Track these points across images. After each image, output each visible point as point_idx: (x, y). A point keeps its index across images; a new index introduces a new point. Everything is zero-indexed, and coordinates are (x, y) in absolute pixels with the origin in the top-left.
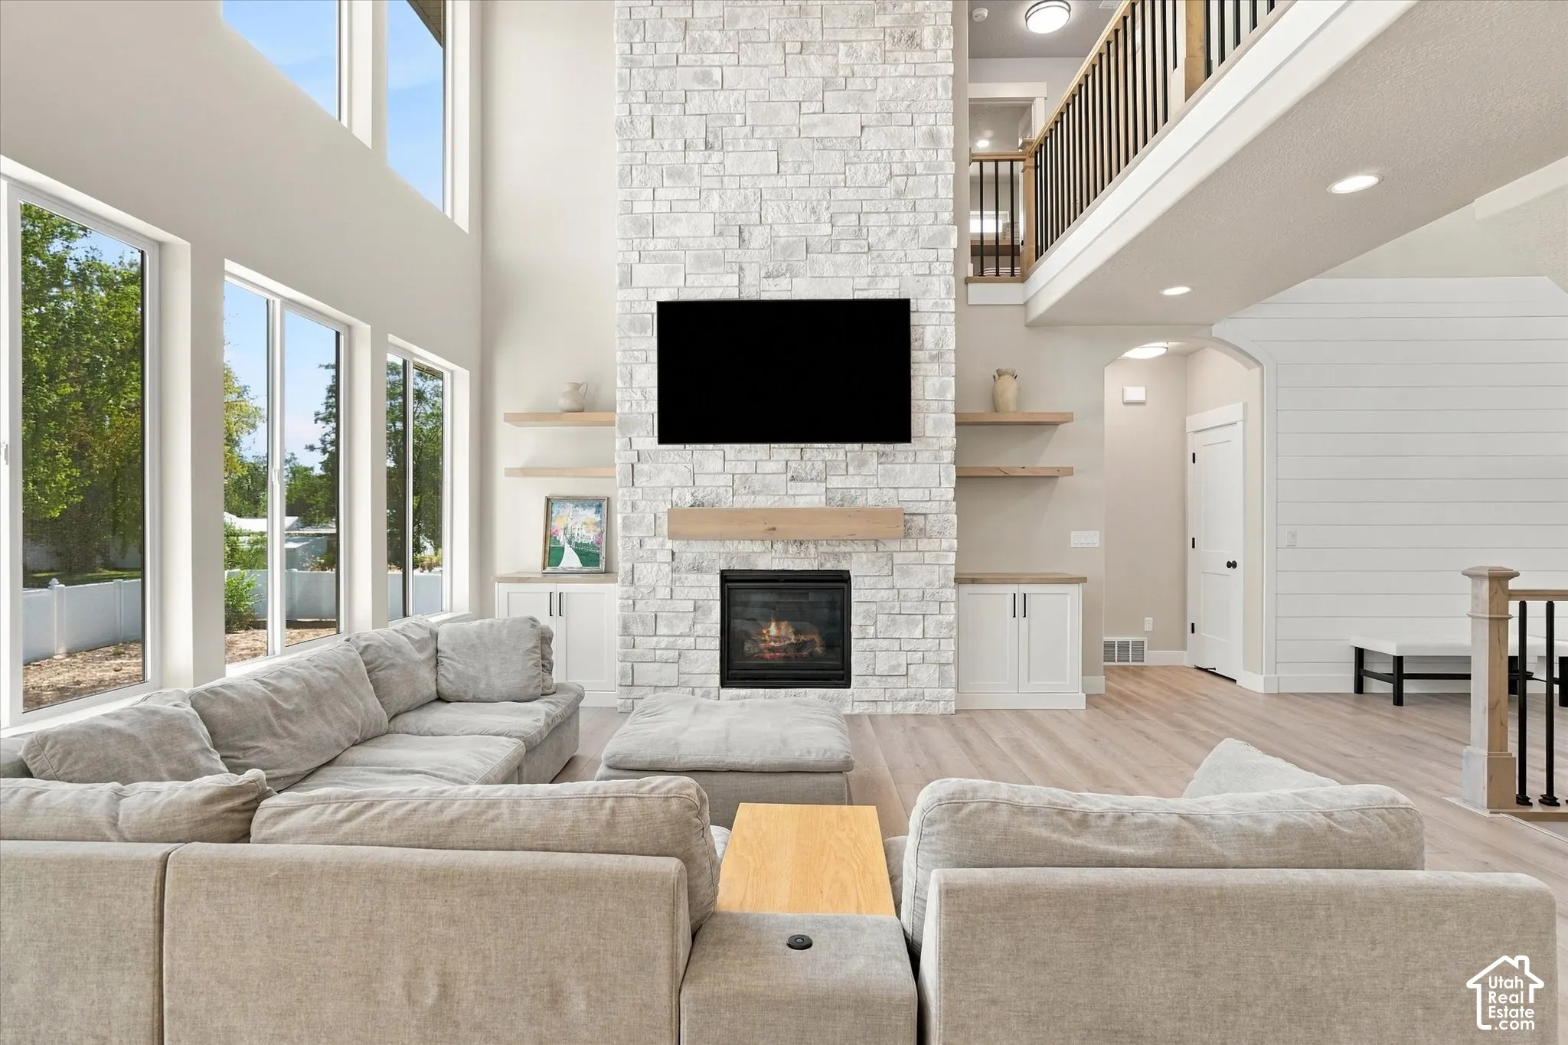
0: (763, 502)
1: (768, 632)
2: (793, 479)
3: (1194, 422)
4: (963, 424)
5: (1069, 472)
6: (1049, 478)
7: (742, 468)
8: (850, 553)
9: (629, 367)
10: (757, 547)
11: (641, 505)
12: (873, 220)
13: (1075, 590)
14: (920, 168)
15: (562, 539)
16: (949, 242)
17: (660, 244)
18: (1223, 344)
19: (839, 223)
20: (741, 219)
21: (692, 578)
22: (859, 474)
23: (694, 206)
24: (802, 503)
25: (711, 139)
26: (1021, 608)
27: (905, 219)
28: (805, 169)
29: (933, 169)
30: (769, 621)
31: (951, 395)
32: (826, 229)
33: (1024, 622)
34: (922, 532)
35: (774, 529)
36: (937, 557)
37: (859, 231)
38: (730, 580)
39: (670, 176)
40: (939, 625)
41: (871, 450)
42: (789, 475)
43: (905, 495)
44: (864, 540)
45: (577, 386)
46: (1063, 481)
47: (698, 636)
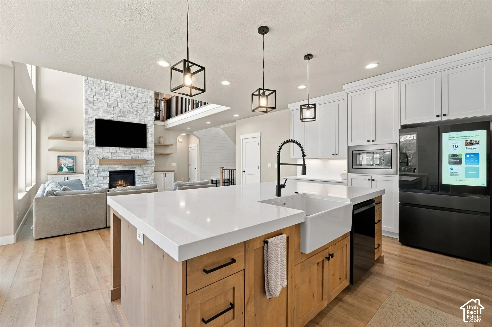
0: (118, 158)
1: (119, 183)
2: (124, 154)
3: (190, 146)
4: (156, 145)
5: (172, 154)
6: (168, 155)
7: (114, 151)
8: (135, 167)
9: (87, 130)
10: (117, 166)
11: (91, 158)
12: (140, 109)
13: (173, 172)
14: (148, 102)
15: (63, 166)
16: (153, 115)
17: (95, 107)
18: (194, 135)
19: (133, 109)
20: (113, 105)
21: (102, 173)
22: (137, 153)
23: (103, 101)
24: (126, 158)
25: (107, 88)
26: (165, 176)
27: (146, 110)
28: (127, 98)
29: (151, 102)
30: (119, 180)
31: (154, 141)
32: (131, 110)
33: (165, 178)
34: (149, 164)
35: (122, 163)
36: (151, 168)
37: (137, 111)
38: (111, 173)
39: (97, 94)
40: (152, 179)
41: (139, 149)
42: (123, 153)
43: (146, 157)
44: (137, 165)
45: (68, 132)
46: (171, 155)
47: (104, 184)
